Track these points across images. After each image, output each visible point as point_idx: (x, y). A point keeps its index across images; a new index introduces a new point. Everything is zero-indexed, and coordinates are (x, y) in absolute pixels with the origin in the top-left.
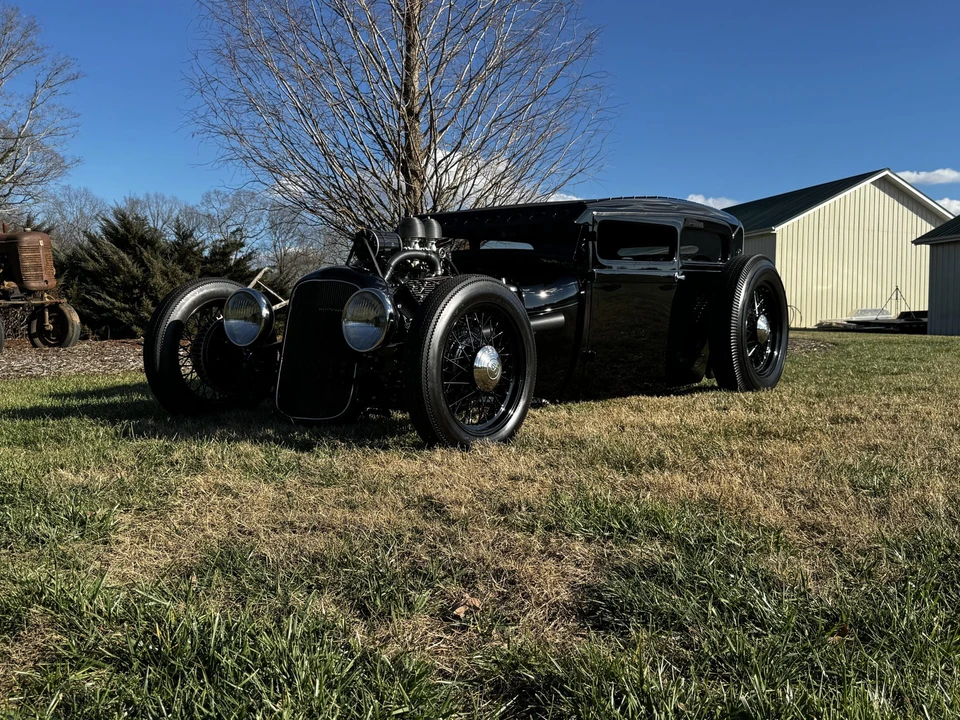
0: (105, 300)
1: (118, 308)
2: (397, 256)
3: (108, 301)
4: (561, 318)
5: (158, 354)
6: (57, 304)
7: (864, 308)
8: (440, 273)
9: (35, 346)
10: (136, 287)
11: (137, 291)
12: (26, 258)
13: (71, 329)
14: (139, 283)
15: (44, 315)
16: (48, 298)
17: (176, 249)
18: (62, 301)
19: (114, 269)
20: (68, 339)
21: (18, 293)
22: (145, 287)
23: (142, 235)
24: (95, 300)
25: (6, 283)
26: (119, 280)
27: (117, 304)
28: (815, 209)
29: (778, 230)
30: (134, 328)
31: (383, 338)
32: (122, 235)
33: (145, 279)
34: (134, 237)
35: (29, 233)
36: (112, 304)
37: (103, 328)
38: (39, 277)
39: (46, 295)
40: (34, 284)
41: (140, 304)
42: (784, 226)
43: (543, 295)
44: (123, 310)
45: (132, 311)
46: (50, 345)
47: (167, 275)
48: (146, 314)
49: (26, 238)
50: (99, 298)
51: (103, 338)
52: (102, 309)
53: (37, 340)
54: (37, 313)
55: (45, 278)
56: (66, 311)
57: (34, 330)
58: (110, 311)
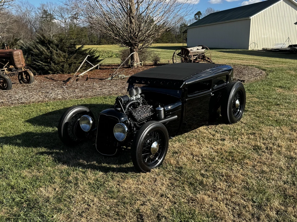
0: (40, 63)
1: (44, 65)
2: (129, 103)
3: (41, 63)
4: (177, 116)
5: (62, 132)
6: (26, 71)
7: (278, 43)
8: (141, 106)
9: (21, 83)
10: (49, 59)
11: (49, 60)
12: (16, 58)
13: (31, 78)
14: (49, 57)
15: (23, 74)
16: (24, 69)
17: (59, 44)
18: (27, 70)
19: (41, 53)
20: (30, 81)
21: (14, 69)
22: (51, 59)
23: (49, 40)
24: (37, 63)
25: (10, 66)
26: (43, 57)
27: (43, 64)
28: (264, 10)
29: (251, 18)
30: (49, 71)
31: (126, 137)
32: (43, 40)
33: (51, 56)
34: (46, 40)
35: (16, 50)
36: (42, 64)
37: (40, 71)
38: (20, 64)
39: (22, 68)
40: (19, 66)
41: (50, 64)
42: (253, 16)
43: (169, 107)
44: (46, 66)
45: (48, 66)
46: (26, 83)
47: (57, 54)
48: (53, 68)
49: (15, 52)
50: (38, 62)
51: (40, 74)
52: (39, 65)
53: (21, 81)
54: (20, 74)
55: (22, 64)
56: (29, 73)
57: (20, 78)
58: (42, 66)
